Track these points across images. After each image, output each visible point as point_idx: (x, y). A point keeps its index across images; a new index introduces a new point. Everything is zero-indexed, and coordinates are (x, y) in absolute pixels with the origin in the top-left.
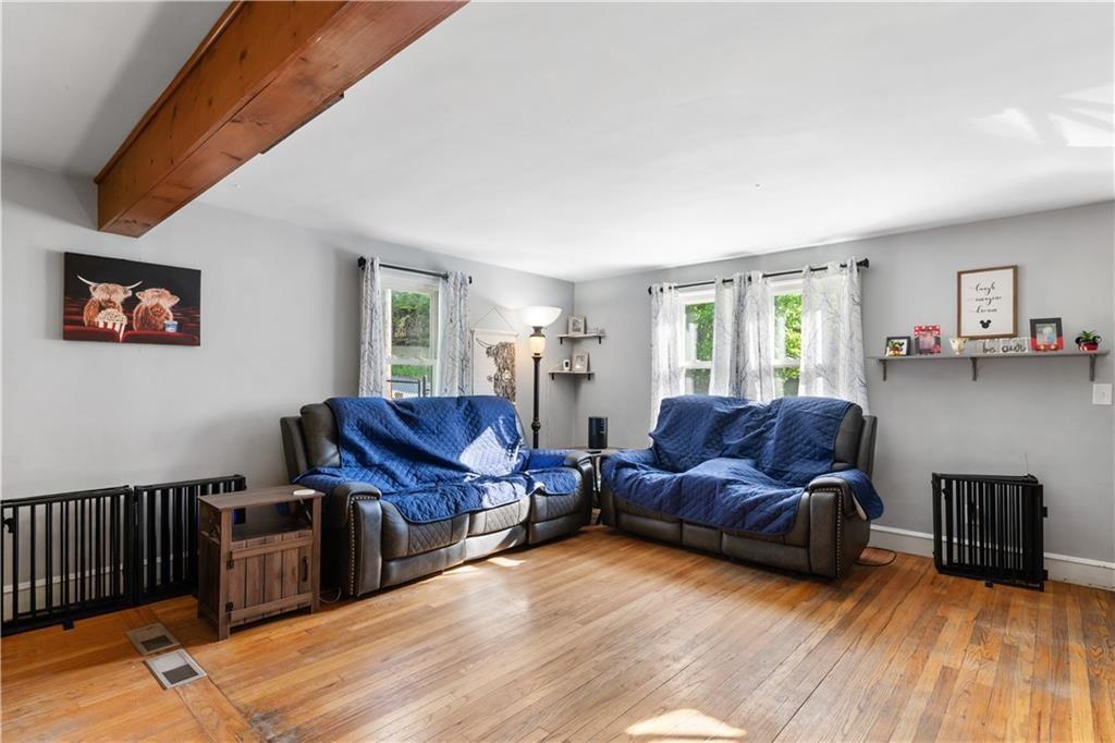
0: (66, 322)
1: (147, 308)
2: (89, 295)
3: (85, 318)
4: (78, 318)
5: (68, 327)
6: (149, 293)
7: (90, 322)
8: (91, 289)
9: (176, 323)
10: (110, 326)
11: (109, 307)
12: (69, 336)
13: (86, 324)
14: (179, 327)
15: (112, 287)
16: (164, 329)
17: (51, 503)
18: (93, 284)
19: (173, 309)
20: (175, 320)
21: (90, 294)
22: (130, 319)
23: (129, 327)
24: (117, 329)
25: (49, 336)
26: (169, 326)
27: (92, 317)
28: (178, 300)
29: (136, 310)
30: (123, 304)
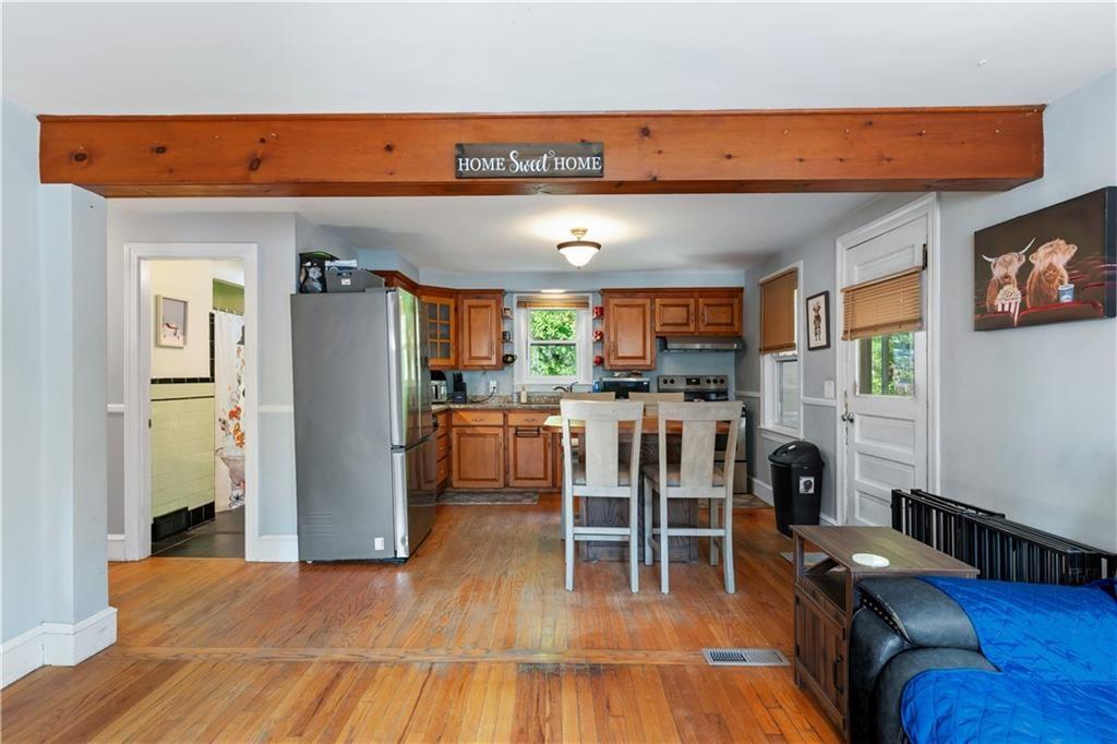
0: (976, 311)
1: (1040, 274)
3: (987, 303)
5: (978, 317)
6: (1042, 251)
7: (991, 307)
8: (992, 268)
9: (1072, 286)
10: (1006, 309)
11: (1006, 284)
12: (978, 326)
13: (988, 310)
14: (1076, 291)
15: (1008, 257)
16: (1059, 299)
18: (993, 261)
19: (1069, 266)
20: (1070, 281)
21: (991, 272)
22: (1024, 295)
23: (1023, 307)
24: (1012, 311)
26: (1064, 293)
27: (993, 301)
28: (1073, 249)
29: (1029, 281)
30: (1017, 277)
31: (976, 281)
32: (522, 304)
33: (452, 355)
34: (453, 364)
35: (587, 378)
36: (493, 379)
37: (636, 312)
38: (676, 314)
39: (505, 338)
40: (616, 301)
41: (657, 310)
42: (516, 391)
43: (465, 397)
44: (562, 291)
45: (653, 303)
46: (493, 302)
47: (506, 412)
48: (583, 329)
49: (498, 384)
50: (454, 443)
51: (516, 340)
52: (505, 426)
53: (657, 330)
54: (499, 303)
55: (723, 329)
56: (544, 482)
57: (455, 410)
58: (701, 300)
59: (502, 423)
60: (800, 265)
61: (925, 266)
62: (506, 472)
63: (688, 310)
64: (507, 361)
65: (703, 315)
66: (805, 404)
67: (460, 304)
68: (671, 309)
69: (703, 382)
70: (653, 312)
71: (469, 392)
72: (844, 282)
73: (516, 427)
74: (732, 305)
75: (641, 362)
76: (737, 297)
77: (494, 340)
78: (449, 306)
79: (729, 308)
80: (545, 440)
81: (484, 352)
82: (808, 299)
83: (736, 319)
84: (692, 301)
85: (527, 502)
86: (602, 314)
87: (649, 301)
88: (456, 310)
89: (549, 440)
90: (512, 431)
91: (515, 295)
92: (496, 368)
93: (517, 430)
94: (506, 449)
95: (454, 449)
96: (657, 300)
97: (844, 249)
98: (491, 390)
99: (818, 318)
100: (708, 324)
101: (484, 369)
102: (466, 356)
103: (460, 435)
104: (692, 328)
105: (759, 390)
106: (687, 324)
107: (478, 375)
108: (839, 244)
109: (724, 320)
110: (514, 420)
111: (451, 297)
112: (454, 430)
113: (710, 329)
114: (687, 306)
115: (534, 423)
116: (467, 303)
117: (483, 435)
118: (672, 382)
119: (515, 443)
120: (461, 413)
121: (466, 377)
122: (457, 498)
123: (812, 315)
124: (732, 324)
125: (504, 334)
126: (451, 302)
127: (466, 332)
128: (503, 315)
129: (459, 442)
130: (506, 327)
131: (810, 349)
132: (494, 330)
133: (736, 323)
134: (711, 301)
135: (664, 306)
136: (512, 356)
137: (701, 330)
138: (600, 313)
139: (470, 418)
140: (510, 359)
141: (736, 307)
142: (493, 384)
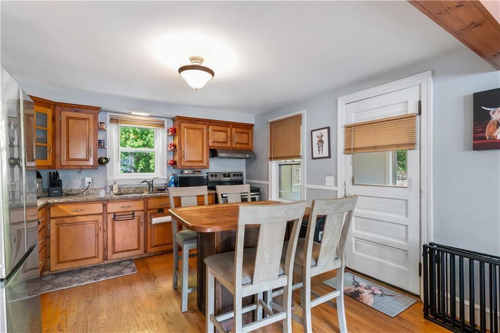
0: (475, 139)
2: (489, 118)
3: (486, 134)
4: (482, 135)
5: (477, 142)
7: (490, 136)
8: (491, 113)
12: (476, 148)
13: (488, 138)
17: (473, 259)
18: (492, 110)
21: (490, 116)
25: (466, 149)
27: (492, 133)
31: (474, 121)
32: (113, 120)
33: (49, 157)
34: (50, 164)
35: (163, 174)
36: (88, 176)
37: (198, 132)
38: (221, 136)
39: (101, 144)
40: (186, 125)
41: (210, 133)
42: (109, 184)
43: (61, 191)
44: (148, 115)
45: (208, 128)
46: (91, 116)
47: (105, 202)
48: (160, 142)
49: (92, 179)
50: (53, 232)
51: (108, 146)
52: (105, 213)
53: (210, 145)
54: (96, 117)
55: (244, 146)
56: (137, 251)
57: (54, 205)
58: (233, 129)
59: (102, 212)
60: (304, 113)
61: (420, 113)
62: (105, 249)
63: (227, 134)
64: (102, 162)
65: (234, 138)
66: (307, 189)
67: (57, 114)
68: (218, 132)
69: (232, 175)
70: (208, 134)
71: (65, 187)
72: (344, 122)
73: (114, 213)
74: (248, 133)
75: (201, 164)
76: (250, 129)
77: (91, 146)
78: (46, 115)
79: (247, 135)
80: (139, 220)
81: (82, 155)
82: (312, 131)
83: (250, 141)
84: (229, 129)
85: (128, 272)
86: (175, 132)
87: (205, 127)
88: (54, 119)
89: (142, 221)
90: (111, 217)
91: (108, 114)
92: (94, 167)
93: (115, 216)
94: (105, 231)
95: (53, 237)
96: (210, 127)
97: (344, 104)
98: (87, 185)
99: (321, 141)
100: (237, 143)
101: (81, 168)
102: (64, 157)
103: (58, 225)
104: (229, 145)
105: (268, 180)
106: (226, 143)
107: (73, 173)
108: (340, 100)
109: (245, 141)
110: (112, 208)
111: (49, 108)
112: (53, 222)
113: (238, 146)
114: (226, 132)
115: (130, 209)
116: (66, 114)
117: (84, 223)
118: (216, 176)
119: (113, 225)
120: (60, 207)
121: (62, 175)
122: (57, 281)
123: (316, 140)
124: (248, 144)
125: (100, 142)
126: (49, 112)
127: (64, 139)
128: (100, 127)
129: (58, 231)
130: (100, 137)
131: (313, 158)
132: (92, 138)
133: (250, 144)
134: (239, 130)
135: (214, 130)
136: (106, 158)
137: (233, 146)
138: (174, 132)
139: (69, 210)
140: (104, 161)
141: (250, 135)
142: (88, 179)
